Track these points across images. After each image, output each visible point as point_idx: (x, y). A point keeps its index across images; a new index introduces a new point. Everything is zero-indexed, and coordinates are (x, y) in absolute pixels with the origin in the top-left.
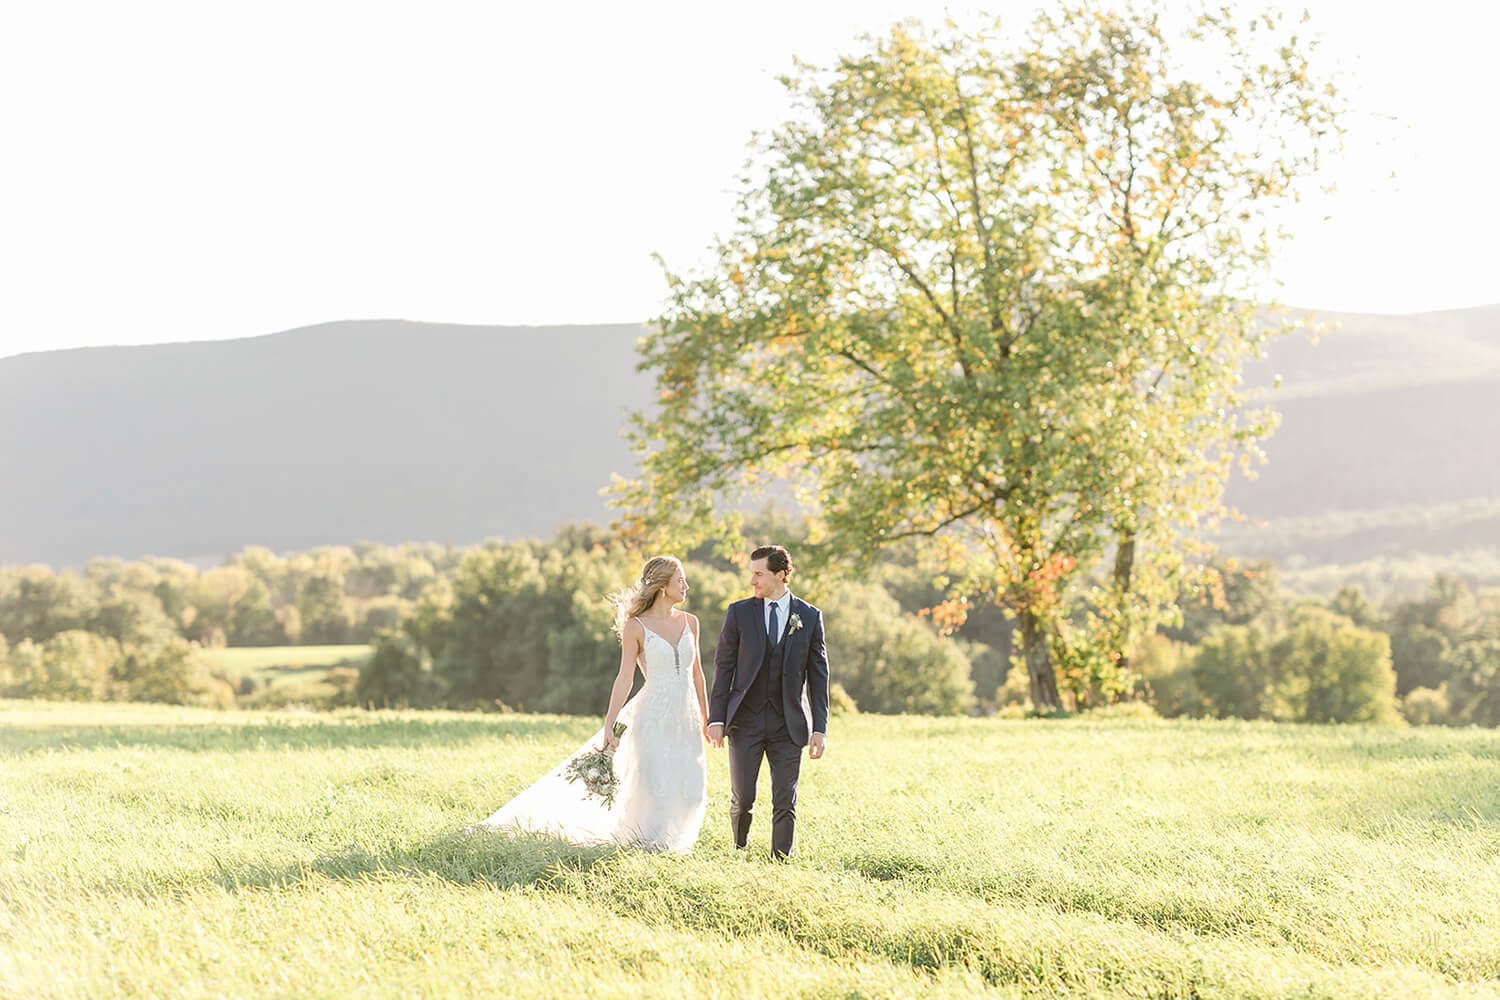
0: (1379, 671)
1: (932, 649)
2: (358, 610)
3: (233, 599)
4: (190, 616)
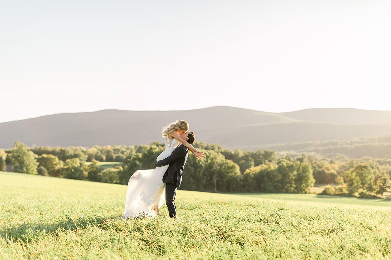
0: (309, 170)
1: (233, 165)
2: (114, 156)
3: (94, 154)
4: (87, 156)
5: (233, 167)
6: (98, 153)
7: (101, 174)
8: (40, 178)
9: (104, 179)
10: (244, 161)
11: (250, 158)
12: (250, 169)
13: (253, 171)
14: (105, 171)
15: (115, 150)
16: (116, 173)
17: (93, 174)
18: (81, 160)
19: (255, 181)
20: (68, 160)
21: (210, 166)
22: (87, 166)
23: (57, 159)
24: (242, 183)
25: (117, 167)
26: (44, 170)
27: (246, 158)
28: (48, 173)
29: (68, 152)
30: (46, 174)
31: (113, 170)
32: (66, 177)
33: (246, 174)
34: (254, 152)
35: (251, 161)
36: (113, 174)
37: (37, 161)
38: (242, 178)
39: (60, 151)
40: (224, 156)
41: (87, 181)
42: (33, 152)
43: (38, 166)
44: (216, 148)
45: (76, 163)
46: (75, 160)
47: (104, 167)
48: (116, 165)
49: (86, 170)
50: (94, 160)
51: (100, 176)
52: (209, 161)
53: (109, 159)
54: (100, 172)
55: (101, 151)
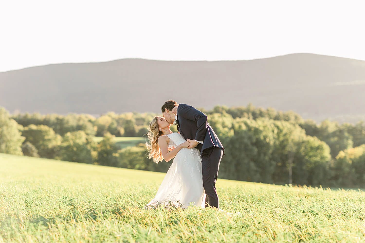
1: (319, 145)
2: (137, 128)
3: (107, 125)
4: (96, 129)
5: (319, 148)
6: (112, 124)
7: (117, 155)
8: (27, 160)
9: (121, 162)
10: (336, 139)
11: (346, 134)
12: (346, 151)
13: (352, 154)
14: (123, 150)
15: (137, 120)
16: (140, 154)
17: (105, 155)
18: (87, 134)
19: (354, 170)
20: (69, 134)
21: (283, 145)
22: (96, 143)
23: (51, 133)
24: (333, 173)
25: (141, 144)
26: (31, 149)
27: (339, 133)
28: (39, 153)
29: (68, 122)
30: (35, 154)
31: (135, 149)
32: (64, 160)
33: (340, 158)
34: (353, 125)
35: (347, 139)
36: (134, 155)
37: (22, 135)
38: (332, 165)
39: (56, 121)
40: (304, 131)
41: (96, 165)
42: (16, 121)
43: (24, 143)
44: (293, 118)
45: (80, 138)
46: (80, 134)
47: (122, 145)
48: (140, 142)
49: (95, 149)
50: (108, 135)
51: (116, 158)
52: (282, 138)
53: (130, 133)
54: (116, 152)
55: (118, 121)
